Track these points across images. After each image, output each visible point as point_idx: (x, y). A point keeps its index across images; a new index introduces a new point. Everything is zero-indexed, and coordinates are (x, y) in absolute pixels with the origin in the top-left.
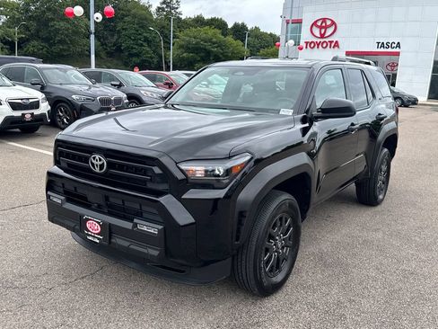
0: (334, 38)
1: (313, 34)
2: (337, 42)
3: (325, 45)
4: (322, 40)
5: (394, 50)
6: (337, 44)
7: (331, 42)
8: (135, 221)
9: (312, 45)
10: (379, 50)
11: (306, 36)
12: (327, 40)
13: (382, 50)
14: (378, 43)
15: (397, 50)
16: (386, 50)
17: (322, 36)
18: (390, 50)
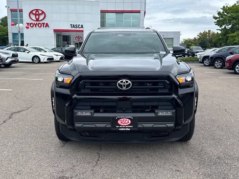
0: (45, 21)
1: (31, 18)
2: (47, 24)
3: (40, 25)
4: (38, 22)
5: (80, 29)
6: (47, 25)
7: (44, 24)
8: (156, 111)
9: (32, 25)
10: (72, 29)
11: (26, 19)
12: (41, 22)
13: (74, 29)
14: (71, 25)
15: (82, 29)
16: (76, 29)
17: (37, 20)
18: (78, 29)
